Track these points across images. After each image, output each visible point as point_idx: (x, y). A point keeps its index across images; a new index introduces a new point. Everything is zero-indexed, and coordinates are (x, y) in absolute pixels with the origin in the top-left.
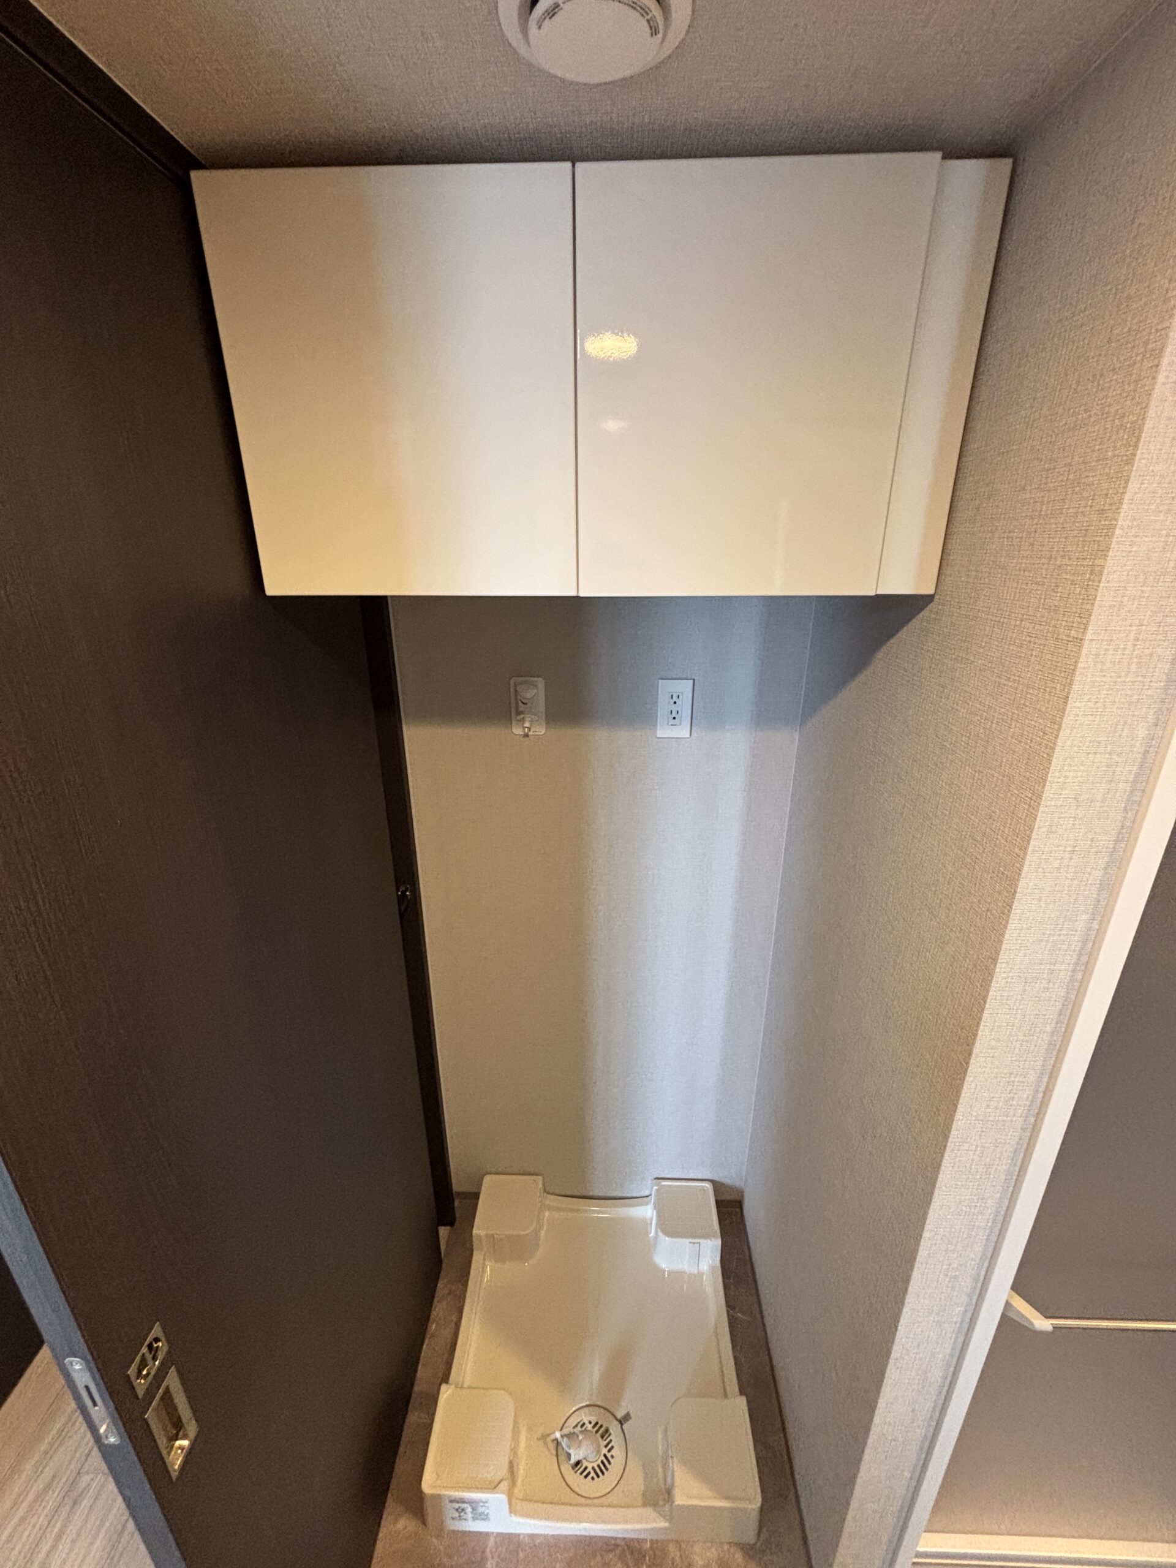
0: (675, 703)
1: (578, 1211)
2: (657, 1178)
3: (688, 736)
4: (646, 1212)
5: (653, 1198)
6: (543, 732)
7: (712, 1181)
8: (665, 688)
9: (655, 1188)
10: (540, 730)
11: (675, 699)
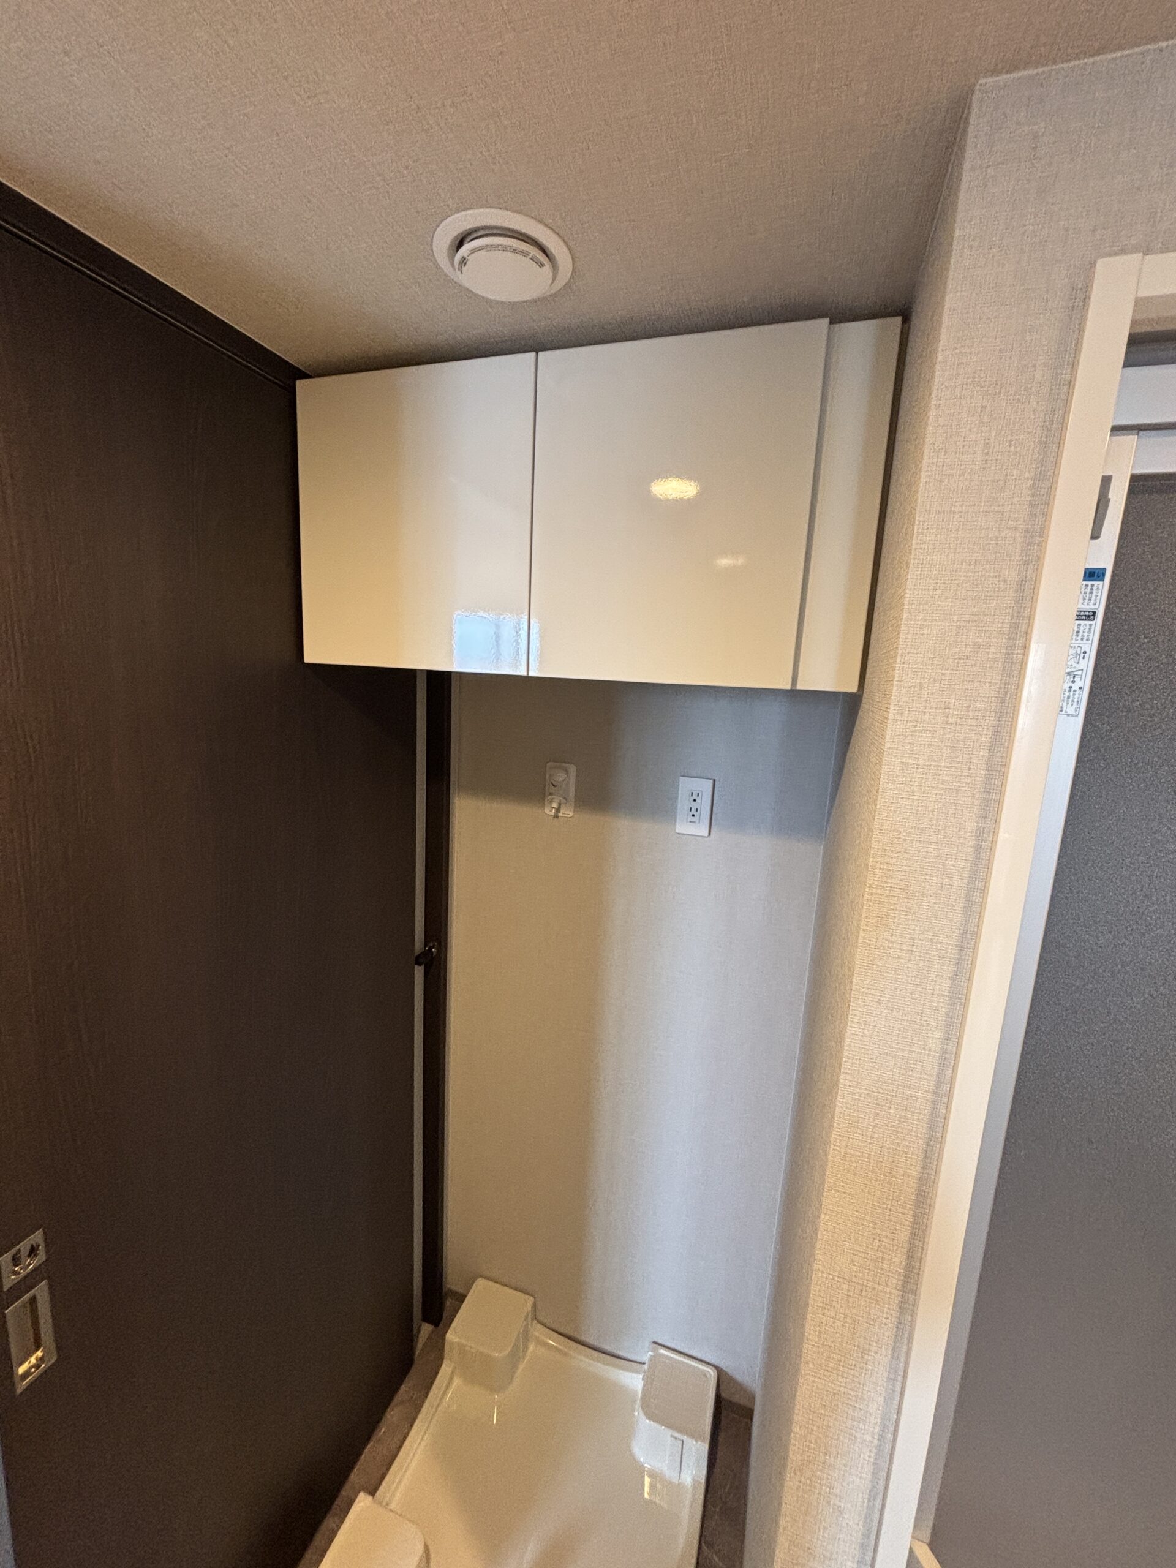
0: (695, 800)
1: (565, 1354)
2: (655, 1343)
3: (706, 834)
4: (634, 1381)
5: (646, 1367)
6: (571, 814)
7: (716, 1367)
8: (686, 785)
9: (651, 1353)
10: (567, 812)
11: (694, 796)
